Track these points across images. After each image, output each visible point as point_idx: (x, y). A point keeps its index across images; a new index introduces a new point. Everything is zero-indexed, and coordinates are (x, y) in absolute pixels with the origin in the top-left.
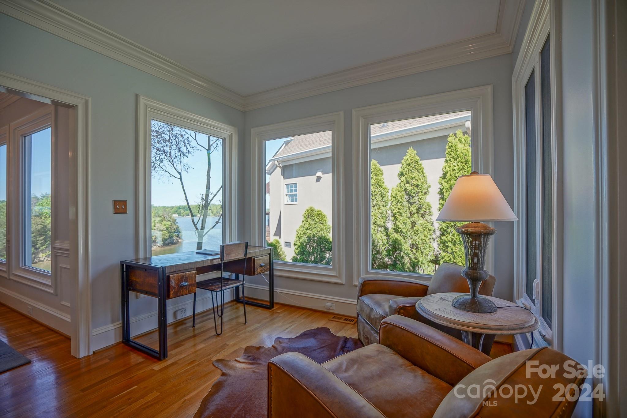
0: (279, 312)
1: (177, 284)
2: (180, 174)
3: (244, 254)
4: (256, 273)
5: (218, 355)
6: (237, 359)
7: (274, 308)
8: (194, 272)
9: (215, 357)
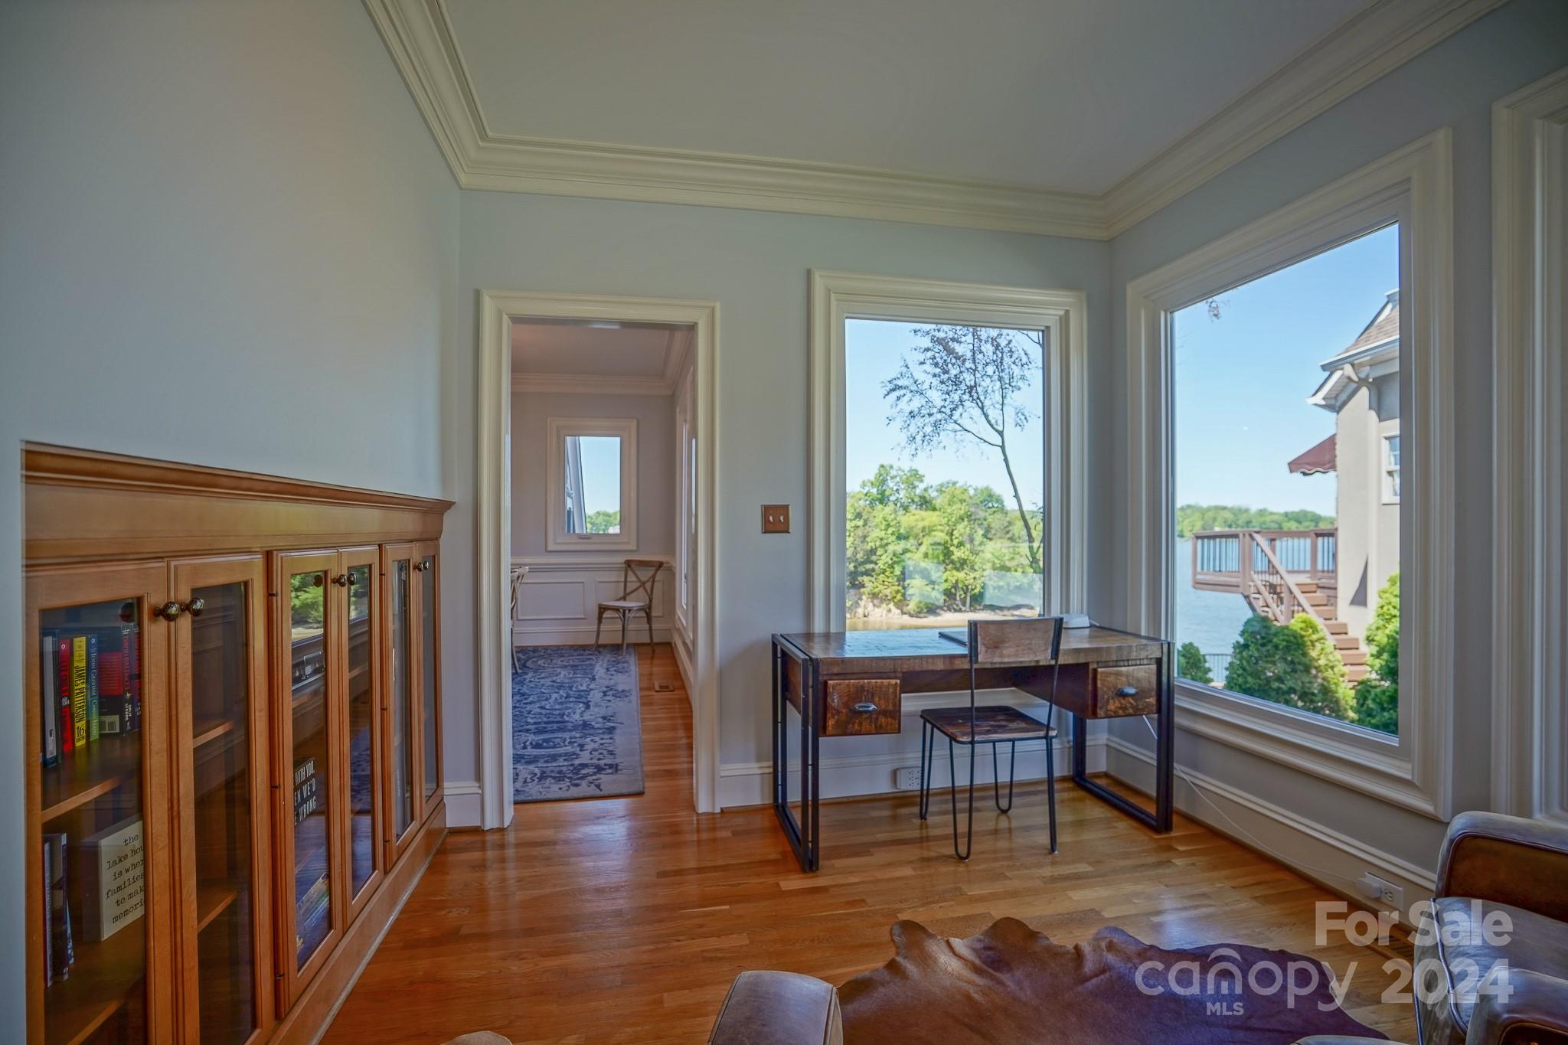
0: (1181, 848)
1: (846, 705)
2: (1001, 433)
3: (1050, 651)
4: (1101, 713)
5: (921, 909)
6: (952, 940)
7: (1173, 834)
8: (893, 681)
9: (909, 911)
